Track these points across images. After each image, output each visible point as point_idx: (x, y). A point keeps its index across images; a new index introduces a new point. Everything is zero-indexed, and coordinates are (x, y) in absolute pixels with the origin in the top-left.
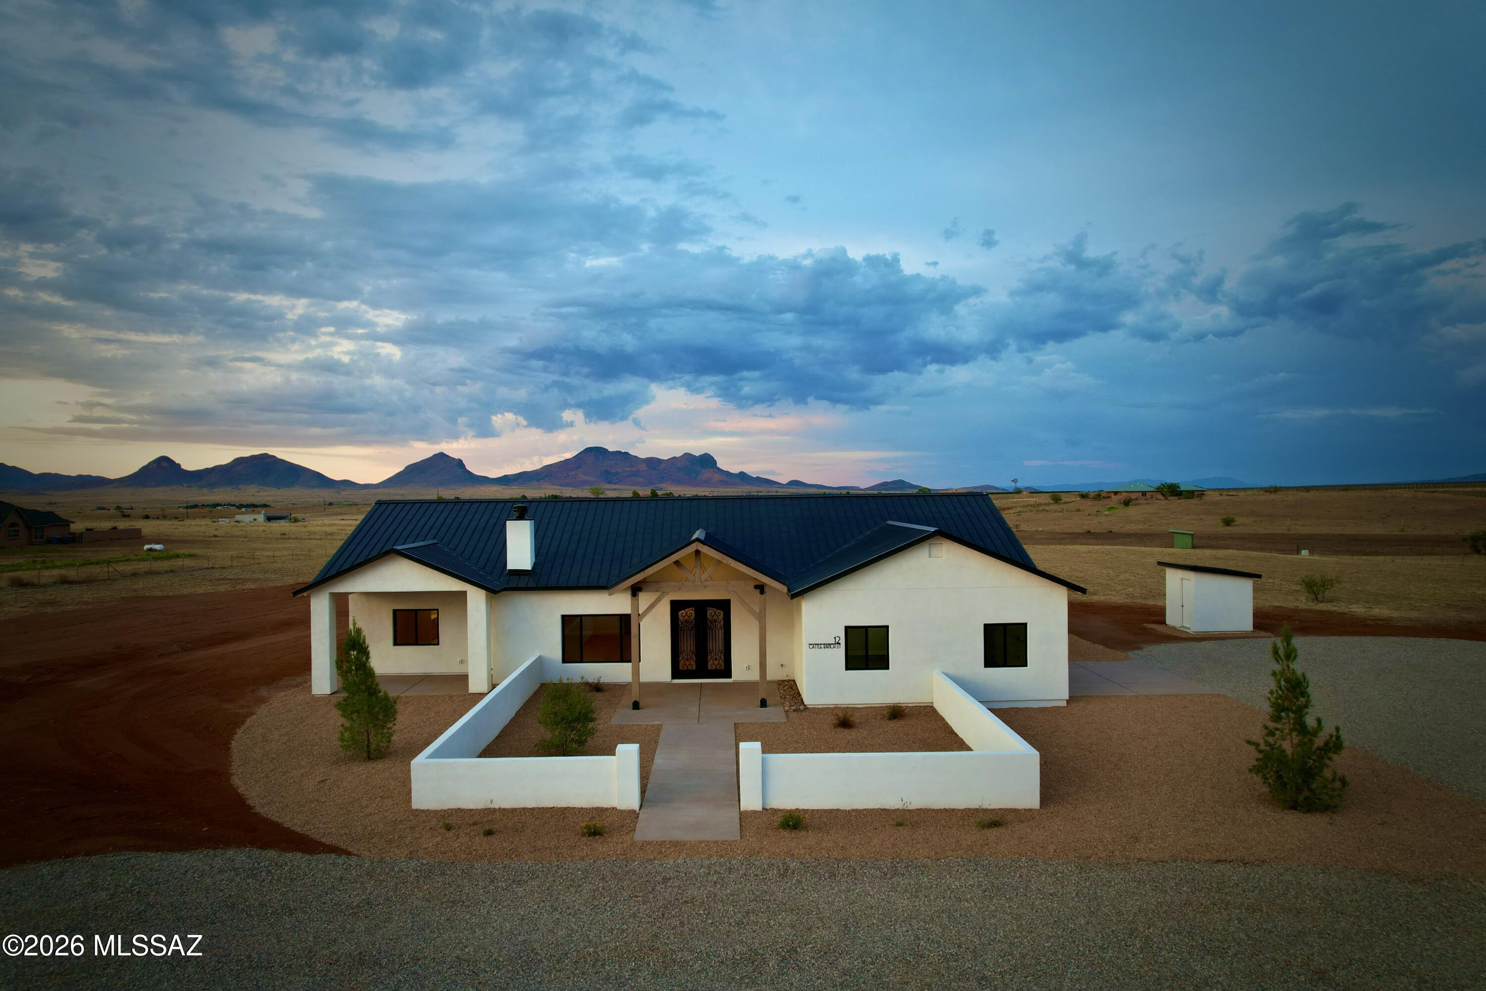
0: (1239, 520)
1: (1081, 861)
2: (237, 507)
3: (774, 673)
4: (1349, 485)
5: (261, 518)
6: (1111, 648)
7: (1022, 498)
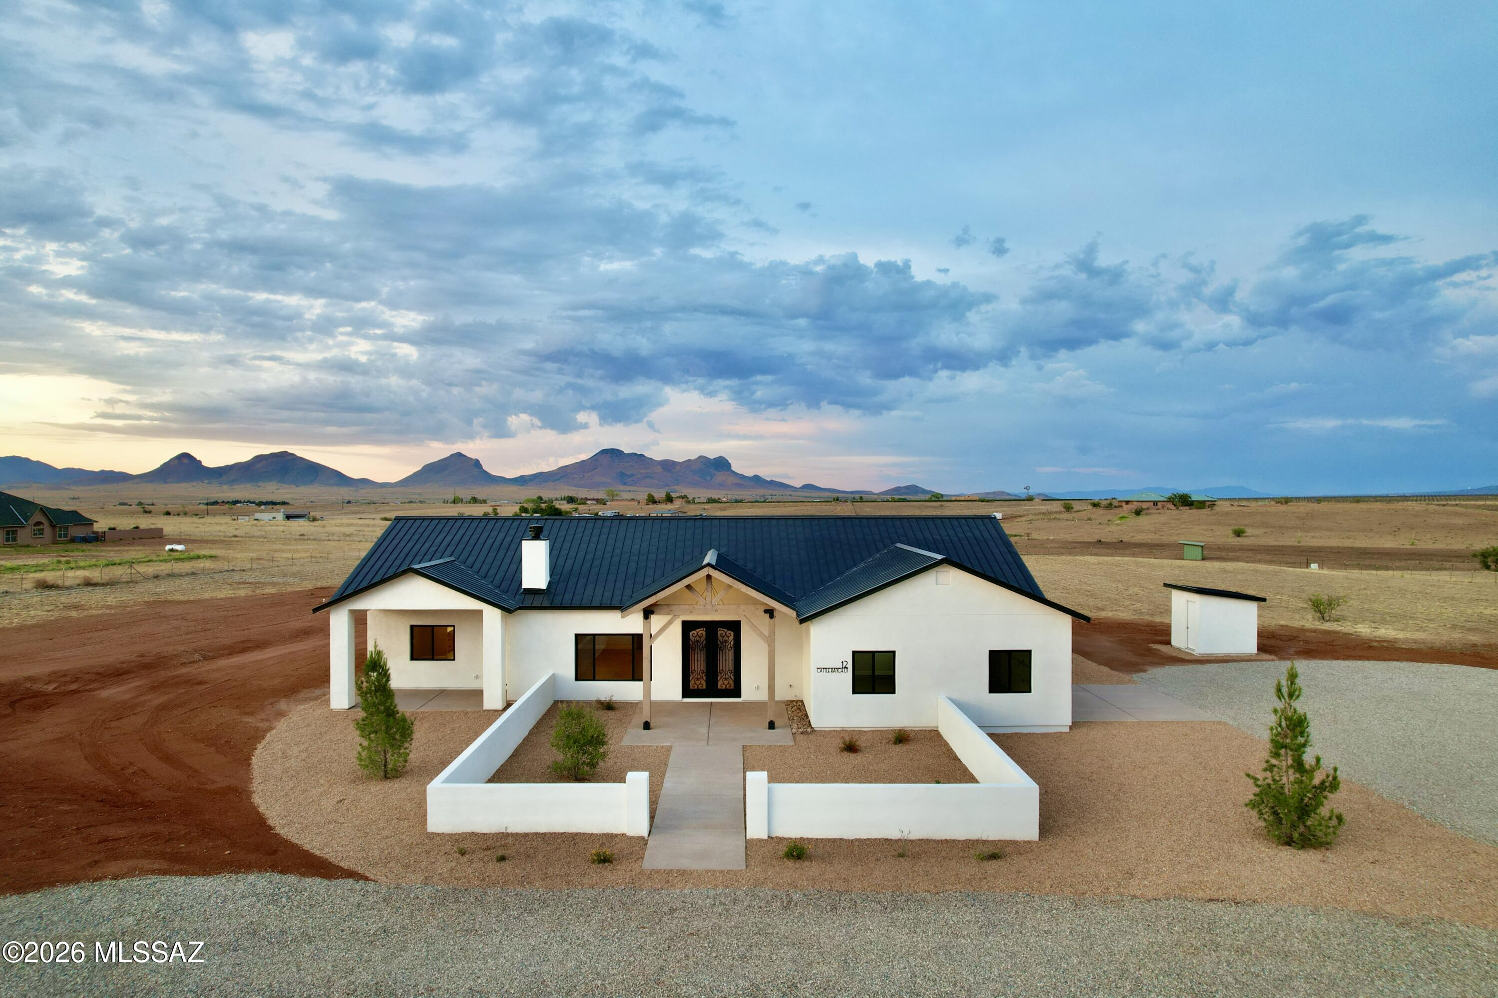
0: (1249, 531)
1: (1076, 898)
2: (257, 505)
3: (782, 694)
4: (1362, 497)
5: (280, 516)
6: (1115, 670)
7: (1034, 506)
